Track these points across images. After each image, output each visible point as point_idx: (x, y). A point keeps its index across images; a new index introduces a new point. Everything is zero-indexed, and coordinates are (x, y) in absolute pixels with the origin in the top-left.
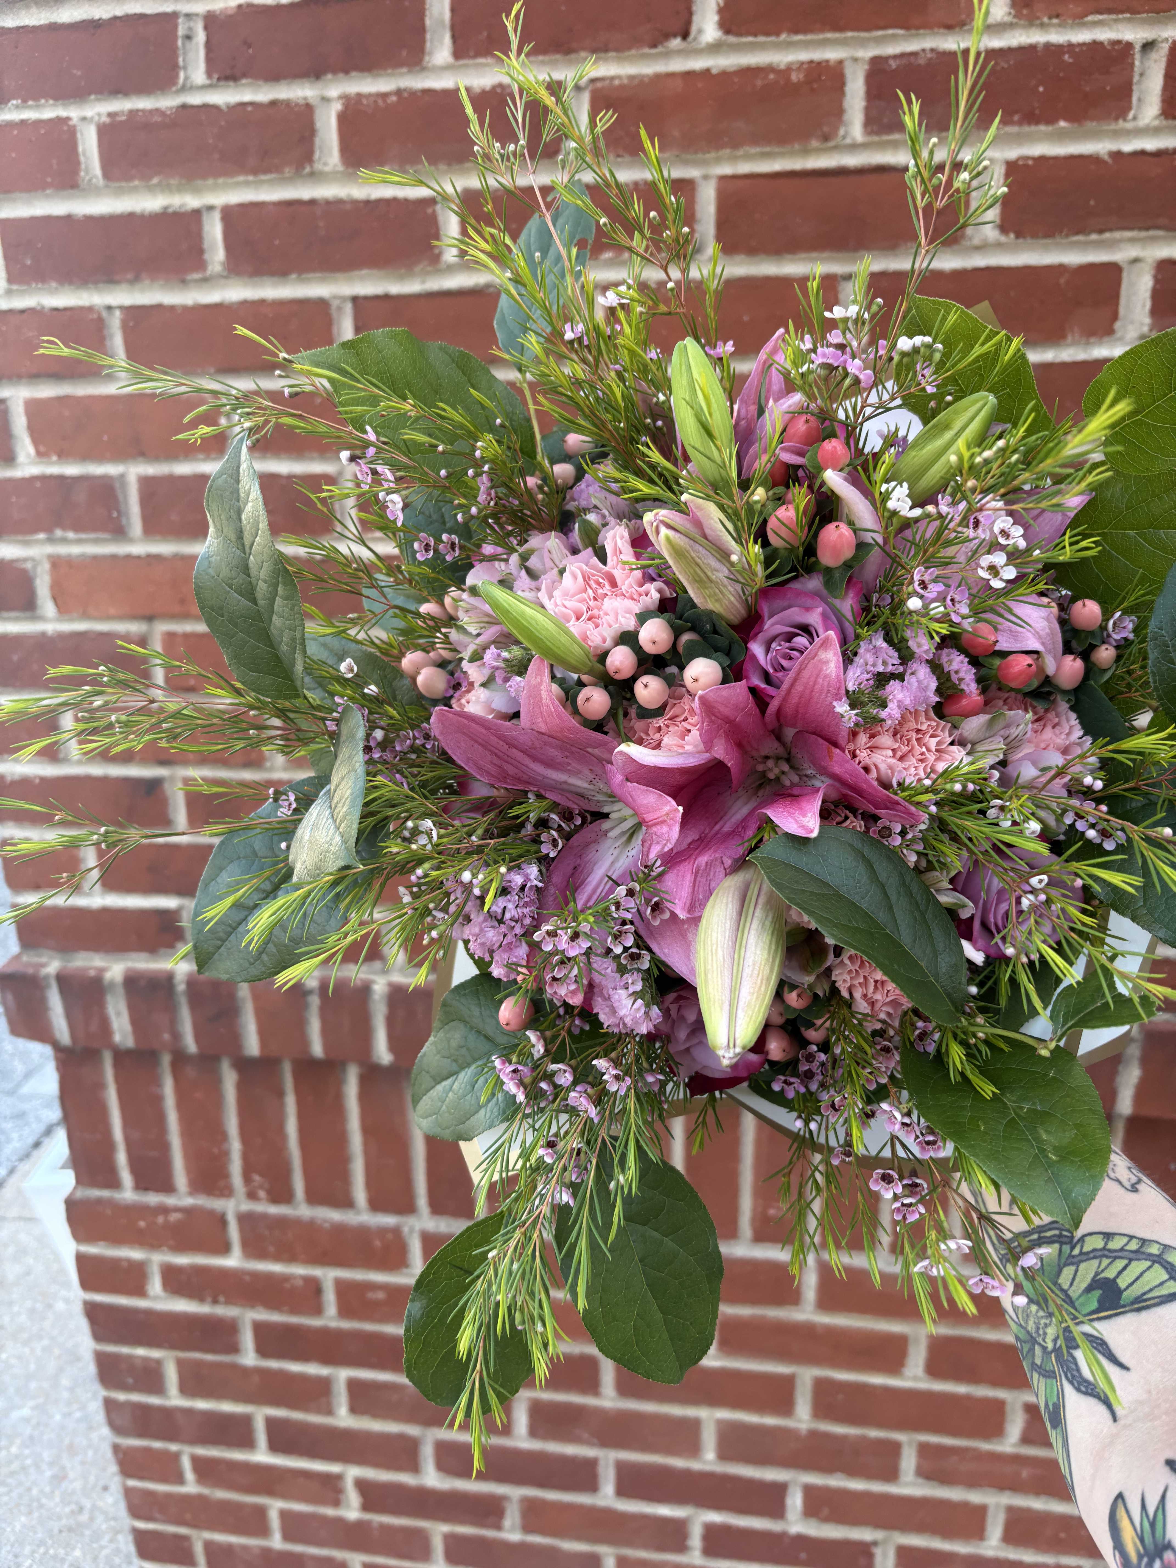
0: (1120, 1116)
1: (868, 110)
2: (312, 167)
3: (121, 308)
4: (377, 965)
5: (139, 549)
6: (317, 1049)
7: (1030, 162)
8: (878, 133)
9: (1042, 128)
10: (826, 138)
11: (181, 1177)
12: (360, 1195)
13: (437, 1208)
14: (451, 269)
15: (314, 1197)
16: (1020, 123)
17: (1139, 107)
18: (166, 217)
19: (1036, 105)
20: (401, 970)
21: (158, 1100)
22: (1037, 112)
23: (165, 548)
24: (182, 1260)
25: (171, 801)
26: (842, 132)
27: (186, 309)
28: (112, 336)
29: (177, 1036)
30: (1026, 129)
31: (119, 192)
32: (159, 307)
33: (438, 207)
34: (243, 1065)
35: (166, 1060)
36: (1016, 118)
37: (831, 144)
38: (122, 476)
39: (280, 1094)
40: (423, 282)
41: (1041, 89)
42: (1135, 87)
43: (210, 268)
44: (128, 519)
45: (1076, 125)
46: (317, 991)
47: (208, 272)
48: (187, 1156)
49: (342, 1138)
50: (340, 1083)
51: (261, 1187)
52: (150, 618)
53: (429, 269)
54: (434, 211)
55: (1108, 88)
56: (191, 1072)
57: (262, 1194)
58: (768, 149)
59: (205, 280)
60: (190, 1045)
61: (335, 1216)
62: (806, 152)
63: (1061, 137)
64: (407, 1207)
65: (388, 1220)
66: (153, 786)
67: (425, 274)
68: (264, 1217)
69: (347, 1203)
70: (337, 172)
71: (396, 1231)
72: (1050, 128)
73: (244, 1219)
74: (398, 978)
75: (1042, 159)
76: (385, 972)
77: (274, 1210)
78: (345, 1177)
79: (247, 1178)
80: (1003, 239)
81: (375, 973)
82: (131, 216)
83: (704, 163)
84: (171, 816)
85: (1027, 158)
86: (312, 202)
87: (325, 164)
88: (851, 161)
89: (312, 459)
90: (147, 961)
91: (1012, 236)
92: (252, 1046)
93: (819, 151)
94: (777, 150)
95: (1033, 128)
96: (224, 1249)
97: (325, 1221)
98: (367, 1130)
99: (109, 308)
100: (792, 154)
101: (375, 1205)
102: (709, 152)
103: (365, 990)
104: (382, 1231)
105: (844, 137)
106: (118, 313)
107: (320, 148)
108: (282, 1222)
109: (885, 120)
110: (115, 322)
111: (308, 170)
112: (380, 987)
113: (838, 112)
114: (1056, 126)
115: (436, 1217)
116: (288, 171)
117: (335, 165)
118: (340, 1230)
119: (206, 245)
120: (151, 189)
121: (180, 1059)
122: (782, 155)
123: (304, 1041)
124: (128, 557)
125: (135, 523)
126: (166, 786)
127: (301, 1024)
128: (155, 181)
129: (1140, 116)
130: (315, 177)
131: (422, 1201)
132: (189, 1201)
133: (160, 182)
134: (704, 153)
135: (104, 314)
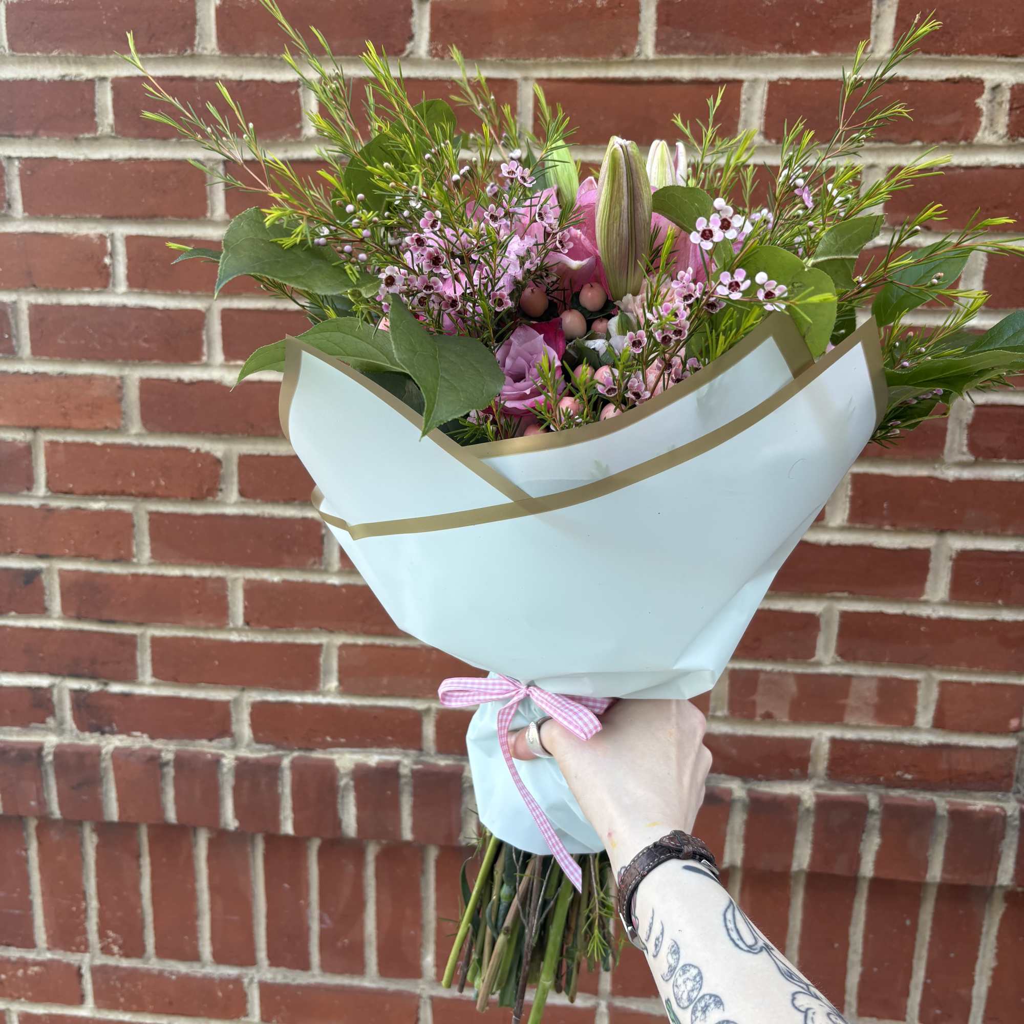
0: (864, 878)
1: (658, 34)
2: (193, 50)
3: (18, 158)
4: (227, 740)
5: (27, 368)
6: (171, 815)
7: (788, 83)
8: (666, 53)
9: (798, 56)
10: (624, 54)
11: (41, 935)
12: (206, 949)
13: (275, 960)
14: (309, 141)
15: (162, 952)
16: (780, 51)
17: (875, 43)
18: (62, 84)
19: (793, 37)
20: (248, 746)
21: (26, 860)
22: (794, 43)
23: (51, 368)
24: (39, 1010)
25: (47, 592)
26: (637, 50)
27: (77, 162)
28: (10, 182)
29: (43, 803)
30: (786, 56)
31: (23, 62)
32: (54, 159)
33: (300, 90)
34: (104, 829)
35: (32, 824)
36: (777, 47)
37: (628, 59)
38: (15, 303)
39: (138, 856)
40: (286, 151)
41: (798, 24)
42: (873, 27)
43: (100, 129)
44: (18, 340)
45: (826, 55)
46: (172, 764)
47: (99, 133)
48: (46, 914)
49: (192, 896)
50: (192, 846)
51: (115, 942)
52: (35, 429)
53: (292, 140)
54: (297, 92)
55: (851, 26)
56: (55, 836)
57: (115, 949)
58: (576, 60)
59: (96, 139)
60: (56, 811)
61: (182, 968)
62: (608, 64)
63: (812, 64)
64: (250, 961)
65: (231, 971)
66: (32, 577)
67: (287, 145)
68: (117, 968)
69: (194, 957)
70: (214, 56)
71: (238, 981)
72: (804, 57)
73: (97, 971)
74: (244, 753)
75: (798, 80)
76: (234, 746)
77: (125, 963)
78: (193, 932)
79: (102, 934)
80: (767, 143)
81: (224, 748)
82: (33, 81)
83: (525, 67)
84: (47, 604)
85: (786, 79)
86: (192, 79)
87: (204, 48)
88: (645, 73)
89: (184, 296)
90: (18, 734)
91: (774, 141)
92: (113, 812)
93: (619, 64)
94: (584, 61)
95: (791, 55)
96: (80, 1000)
97: (171, 973)
98: (213, 889)
99: (9, 158)
100: (597, 65)
101: (220, 958)
102: (529, 59)
103: (216, 762)
104: (224, 982)
105: (639, 54)
106: (17, 163)
107: (200, 35)
108: (133, 973)
109: (672, 43)
110: (14, 171)
111: (189, 52)
112: (229, 761)
113: (635, 34)
114: (809, 55)
115: (274, 969)
116: (171, 53)
117: (213, 50)
118: (185, 980)
119: (96, 110)
120: (51, 60)
121: (45, 823)
122: (589, 65)
123: (160, 809)
124: (17, 374)
125: (25, 347)
126: (43, 576)
127: (158, 793)
128: (55, 53)
129: (877, 50)
130: (196, 58)
131: (262, 954)
132: (49, 956)
133: (59, 54)
134: (525, 59)
135: (5, 164)
